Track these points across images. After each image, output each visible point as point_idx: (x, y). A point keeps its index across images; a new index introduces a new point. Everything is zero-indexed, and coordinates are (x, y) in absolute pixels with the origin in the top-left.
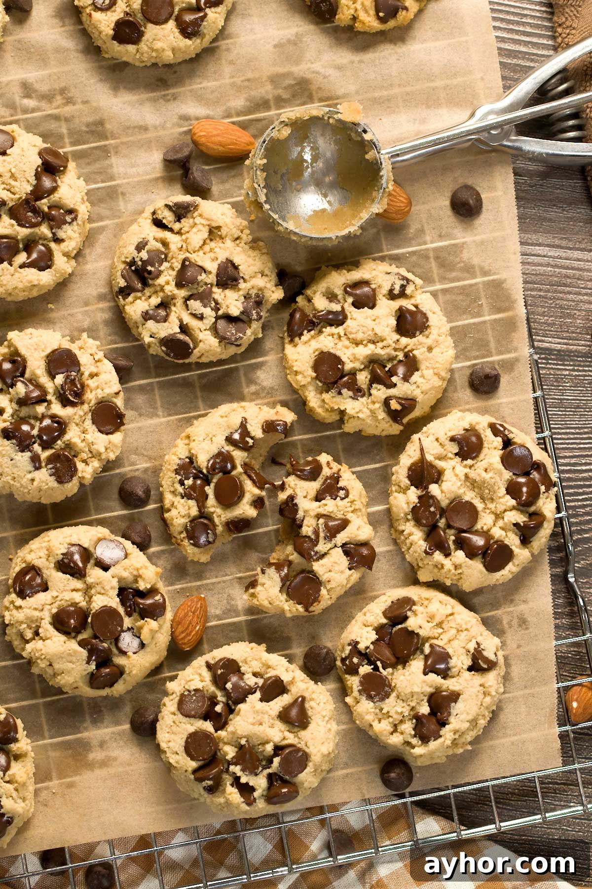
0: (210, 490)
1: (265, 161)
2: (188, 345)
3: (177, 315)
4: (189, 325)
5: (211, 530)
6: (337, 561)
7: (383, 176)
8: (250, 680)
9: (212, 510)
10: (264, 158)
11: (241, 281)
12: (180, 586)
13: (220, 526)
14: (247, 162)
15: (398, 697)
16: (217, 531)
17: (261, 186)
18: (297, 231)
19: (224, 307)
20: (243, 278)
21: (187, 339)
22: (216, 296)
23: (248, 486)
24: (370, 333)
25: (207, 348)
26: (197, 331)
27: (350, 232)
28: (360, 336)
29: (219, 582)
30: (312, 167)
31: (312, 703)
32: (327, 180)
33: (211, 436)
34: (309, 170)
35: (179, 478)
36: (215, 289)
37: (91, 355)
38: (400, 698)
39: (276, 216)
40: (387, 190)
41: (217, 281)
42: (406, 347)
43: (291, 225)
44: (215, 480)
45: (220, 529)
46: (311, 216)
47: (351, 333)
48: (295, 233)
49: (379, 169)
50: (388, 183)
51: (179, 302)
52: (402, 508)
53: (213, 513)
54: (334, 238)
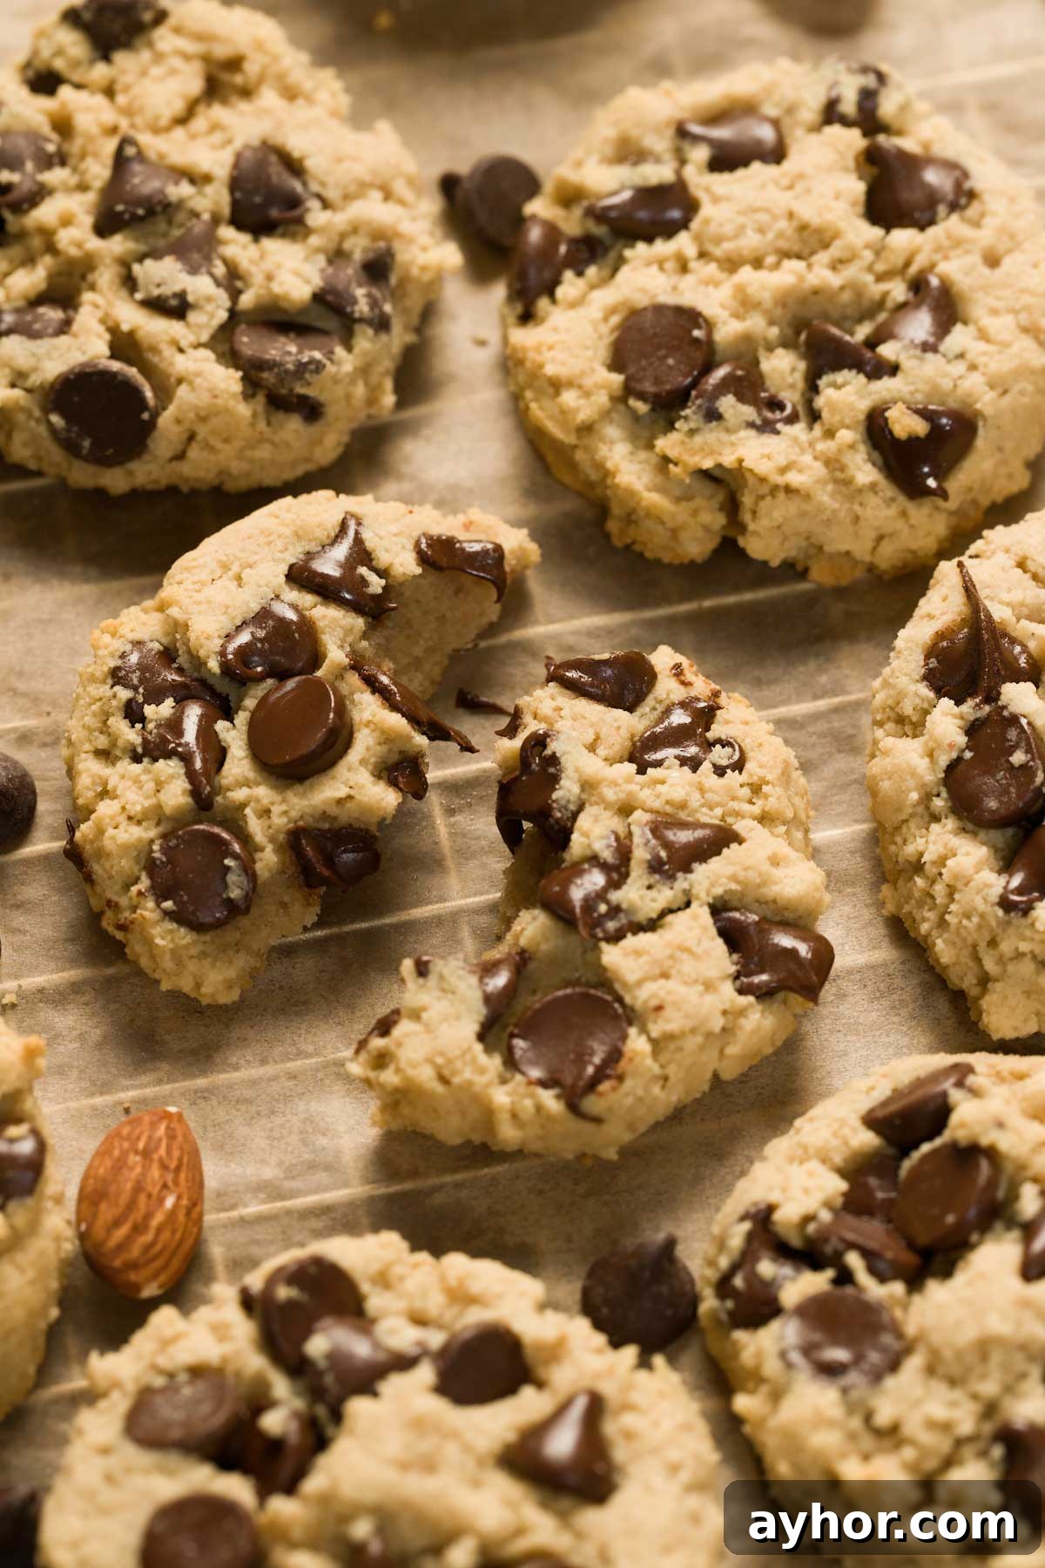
0: (233, 735)
2: (136, 392)
3: (100, 314)
4: (141, 334)
5: (236, 857)
6: (691, 943)
8: (399, 1335)
9: (239, 795)
11: (314, 204)
12: (131, 1094)
13: (269, 848)
15: (931, 1370)
16: (258, 866)
19: (258, 278)
20: (319, 197)
21: (132, 372)
22: (229, 251)
23: (368, 709)
24: (783, 224)
25: (203, 400)
26: (168, 352)
28: (751, 241)
29: (275, 1078)
31: (628, 1420)
33: (235, 568)
35: (124, 694)
36: (227, 232)
38: (941, 1370)
41: (235, 204)
42: (907, 264)
44: (250, 703)
45: (268, 859)
47: (718, 240)
51: (106, 276)
52: (913, 774)
53: (243, 806)
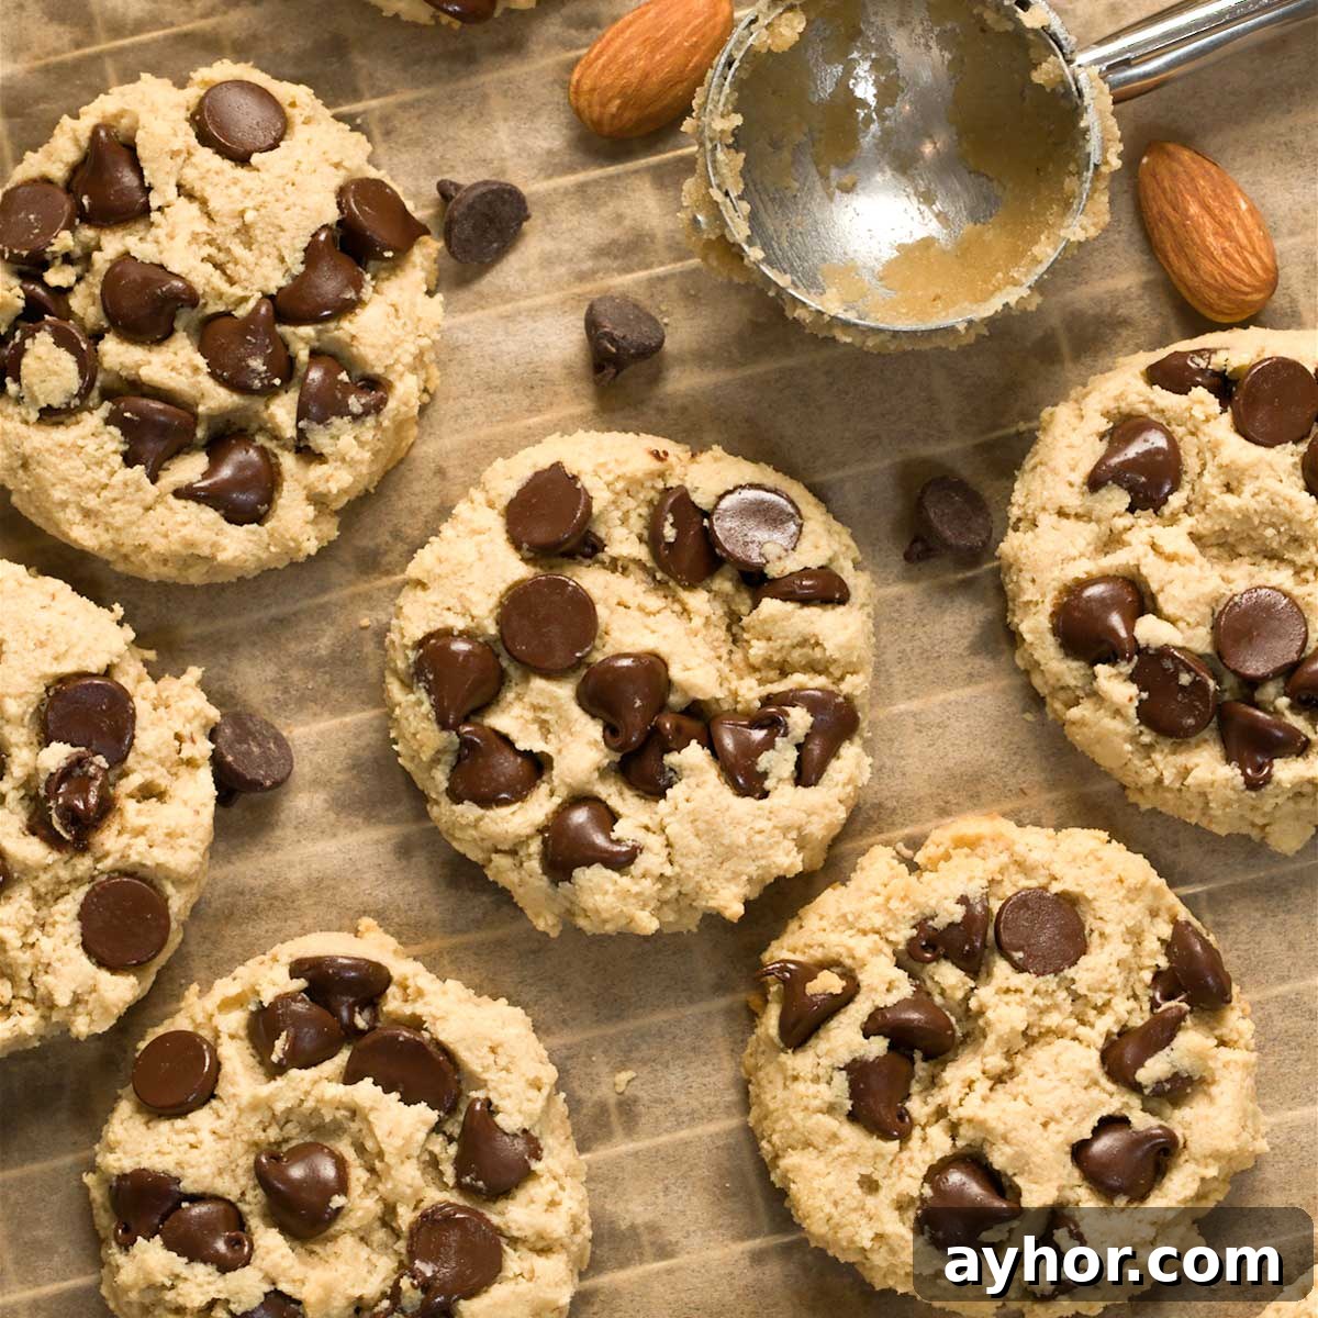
1: (737, 120)
7: (1087, 130)
10: (736, 111)
14: (688, 125)
17: (733, 195)
18: (851, 316)
27: (1006, 305)
30: (883, 119)
32: (928, 149)
34: (874, 127)
37: (178, 737)
39: (783, 280)
40: (1104, 169)
43: (831, 303)
46: (890, 264)
48: (847, 325)
49: (1076, 111)
50: (1105, 150)
54: (961, 327)
